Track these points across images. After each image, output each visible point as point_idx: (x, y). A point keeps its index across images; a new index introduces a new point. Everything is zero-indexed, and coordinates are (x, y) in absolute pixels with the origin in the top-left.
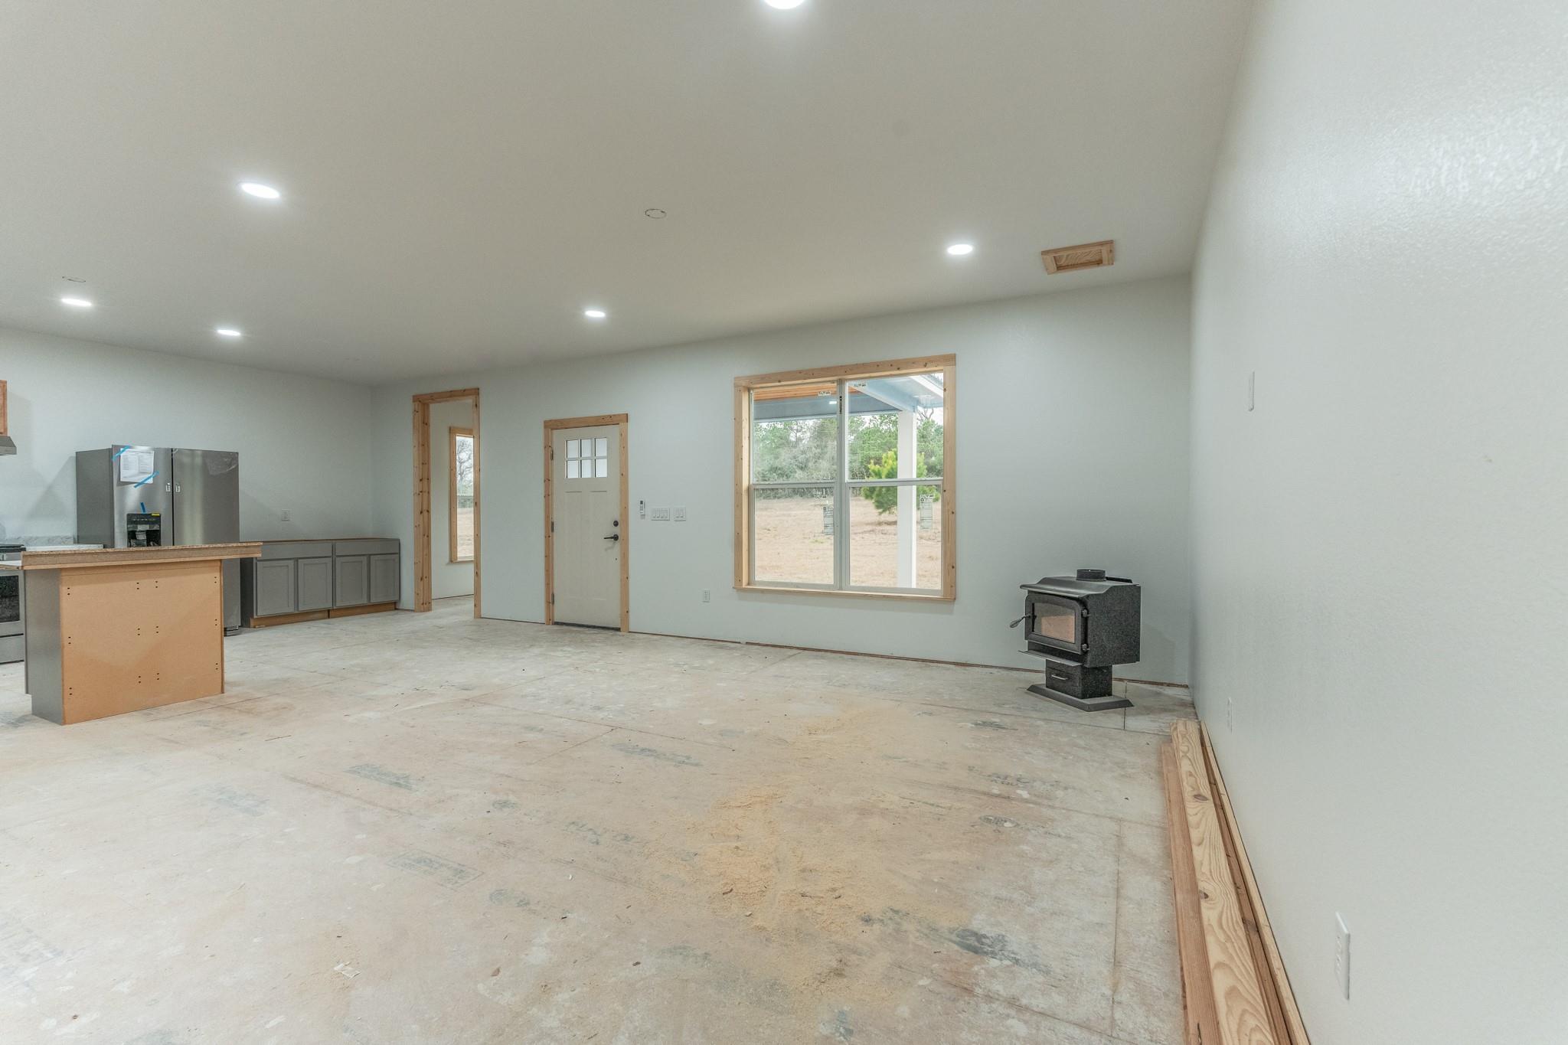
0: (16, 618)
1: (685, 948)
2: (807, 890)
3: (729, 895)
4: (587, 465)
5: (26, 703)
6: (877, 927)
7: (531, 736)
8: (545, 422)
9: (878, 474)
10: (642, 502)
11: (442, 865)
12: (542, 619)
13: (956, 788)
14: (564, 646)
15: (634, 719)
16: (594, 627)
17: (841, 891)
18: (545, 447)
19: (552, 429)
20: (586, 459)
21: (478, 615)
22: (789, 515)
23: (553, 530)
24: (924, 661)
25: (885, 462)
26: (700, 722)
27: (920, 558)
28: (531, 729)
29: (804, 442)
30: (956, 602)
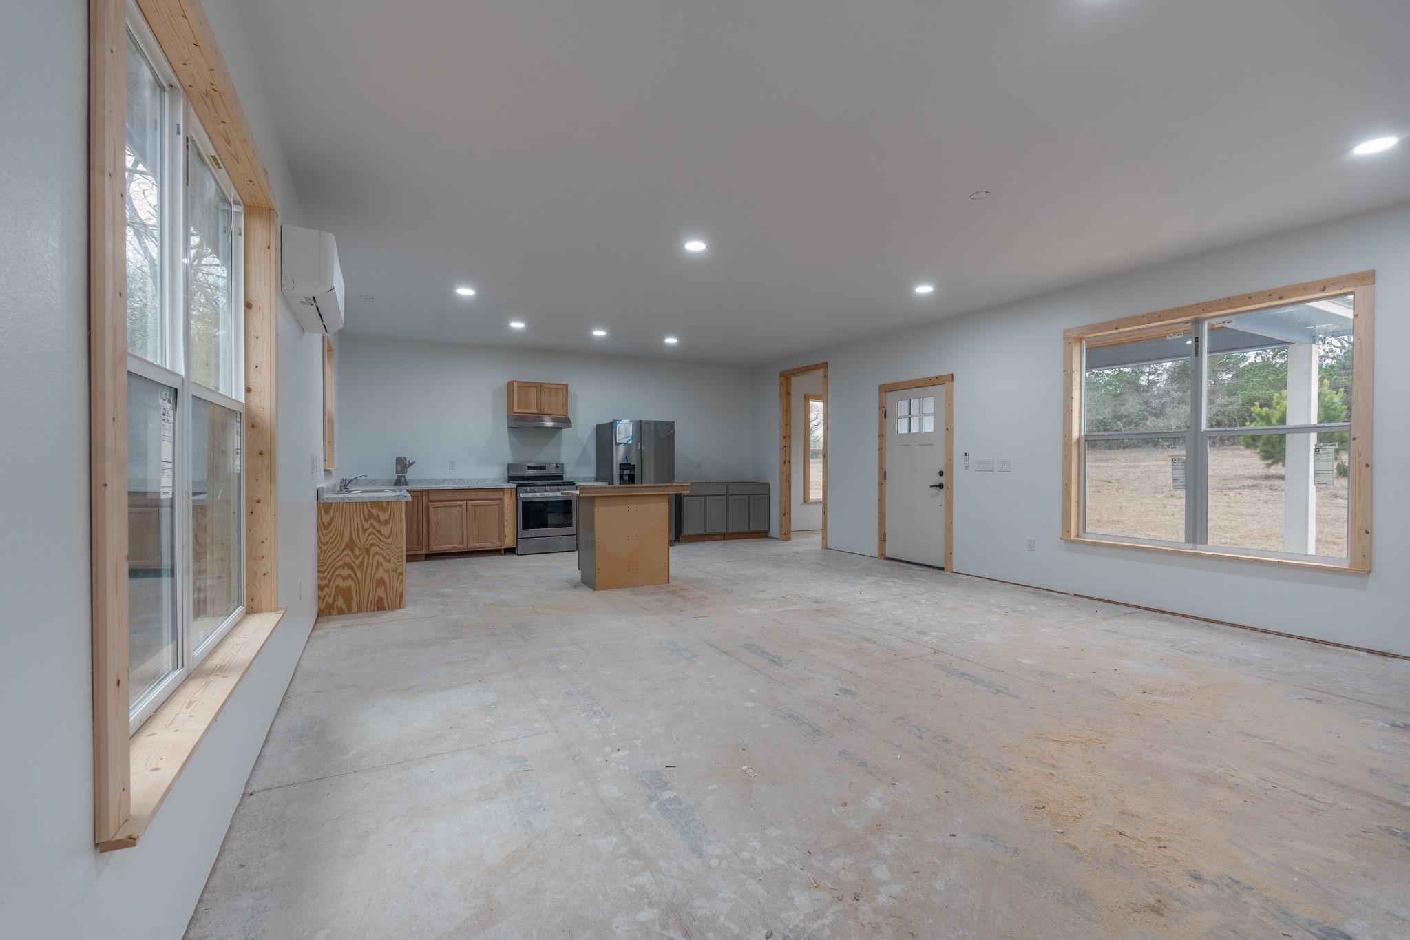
0: (571, 525)
1: (995, 838)
2: (1126, 830)
3: (1041, 811)
4: (915, 422)
5: (577, 575)
6: (1208, 888)
7: (867, 645)
8: (880, 386)
9: (1267, 419)
10: (966, 454)
11: (805, 723)
12: (875, 553)
13: (1344, 787)
14: (894, 577)
15: (955, 647)
16: (920, 565)
17: (1167, 843)
18: (879, 408)
19: (886, 392)
20: (914, 416)
21: (825, 547)
22: (1138, 467)
23: (885, 479)
24: (1316, 641)
25: (1278, 404)
26: (1019, 660)
27: (1321, 521)
28: (868, 640)
29: (1158, 385)
30: (1372, 575)
